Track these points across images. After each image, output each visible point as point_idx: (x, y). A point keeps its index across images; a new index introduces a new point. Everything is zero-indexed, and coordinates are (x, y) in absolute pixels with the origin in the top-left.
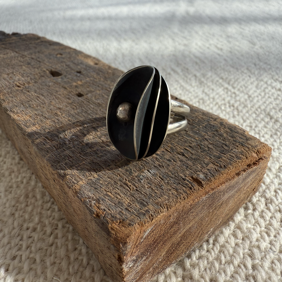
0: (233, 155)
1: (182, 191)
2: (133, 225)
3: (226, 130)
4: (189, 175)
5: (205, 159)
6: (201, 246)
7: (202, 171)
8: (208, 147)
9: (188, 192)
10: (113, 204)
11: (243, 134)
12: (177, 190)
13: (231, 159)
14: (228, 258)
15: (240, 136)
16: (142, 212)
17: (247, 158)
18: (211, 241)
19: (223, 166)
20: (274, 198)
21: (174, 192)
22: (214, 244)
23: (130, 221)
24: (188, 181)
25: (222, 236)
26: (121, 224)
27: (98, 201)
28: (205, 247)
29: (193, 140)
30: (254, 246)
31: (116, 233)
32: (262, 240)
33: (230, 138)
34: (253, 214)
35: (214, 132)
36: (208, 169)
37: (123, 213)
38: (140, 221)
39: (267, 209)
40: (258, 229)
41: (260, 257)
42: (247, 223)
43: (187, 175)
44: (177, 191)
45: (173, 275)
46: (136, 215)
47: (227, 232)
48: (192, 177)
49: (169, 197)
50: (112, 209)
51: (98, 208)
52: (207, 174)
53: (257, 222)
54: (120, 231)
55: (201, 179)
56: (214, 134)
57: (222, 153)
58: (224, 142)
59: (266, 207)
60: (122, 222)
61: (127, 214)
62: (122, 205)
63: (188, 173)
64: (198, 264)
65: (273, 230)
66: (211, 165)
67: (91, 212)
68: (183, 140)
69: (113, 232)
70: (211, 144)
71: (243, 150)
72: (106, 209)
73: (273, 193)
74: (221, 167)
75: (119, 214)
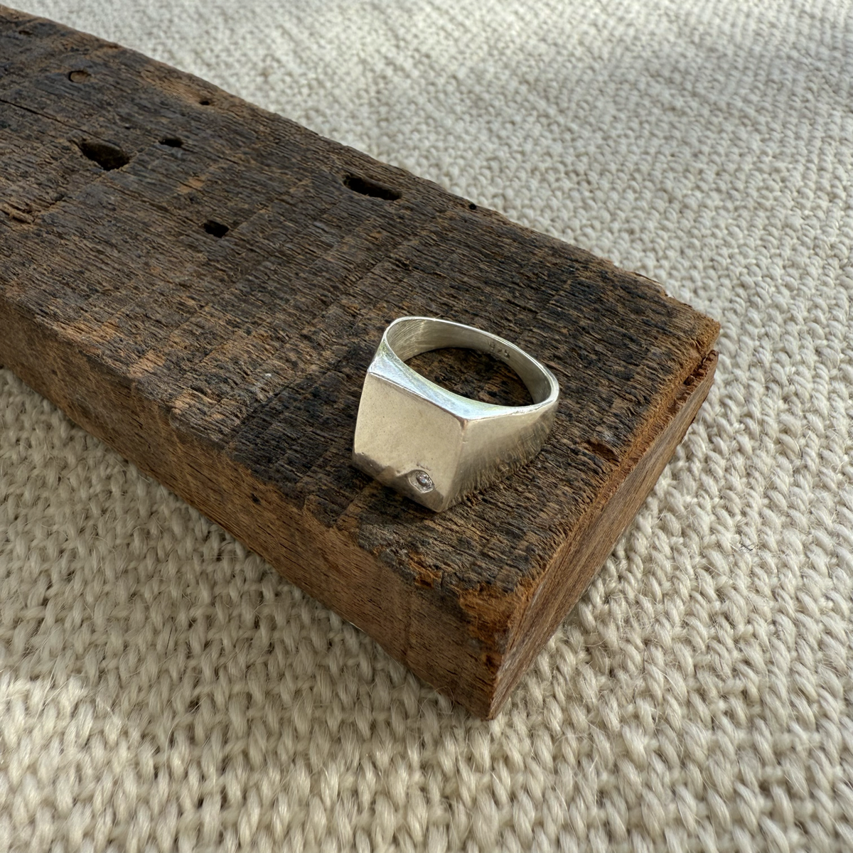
0: (656, 366)
1: (581, 484)
2: (512, 590)
3: (617, 292)
4: (580, 437)
5: (600, 388)
6: (605, 569)
7: (604, 422)
8: (596, 353)
9: (593, 482)
10: (451, 549)
11: (656, 299)
12: (569, 483)
13: (653, 377)
14: (667, 585)
15: (654, 306)
16: (520, 555)
17: (681, 365)
18: (621, 553)
19: (642, 400)
20: (724, 422)
21: (566, 488)
22: (628, 558)
23: (503, 582)
24: (585, 455)
25: (639, 535)
26: (484, 593)
27: (412, 547)
28: (611, 567)
29: (557, 337)
30: (708, 546)
31: (479, 615)
32: (720, 528)
33: (633, 316)
34: (690, 470)
35: (596, 306)
36: (616, 415)
37: (480, 567)
38: (523, 576)
39: (714, 450)
40: (708, 504)
41: (727, 568)
42: (682, 495)
43: (578, 440)
44: (571, 486)
45: (564, 649)
46: (511, 566)
47: (648, 523)
48: (589, 442)
49: (560, 503)
50: (454, 562)
51: (420, 564)
52: (617, 428)
53: (702, 486)
54: (487, 608)
55: (608, 442)
56: (596, 310)
57: (631, 364)
58: (624, 331)
59: (711, 446)
60: (486, 587)
61: (492, 567)
62: (470, 546)
63: (576, 432)
64: (610, 612)
65: (736, 499)
66: (618, 403)
67: (407, 577)
68: (534, 340)
69: (471, 613)
70: (599, 341)
71: (671, 347)
72: (439, 564)
73: (718, 409)
74: (639, 403)
75: (473, 570)
